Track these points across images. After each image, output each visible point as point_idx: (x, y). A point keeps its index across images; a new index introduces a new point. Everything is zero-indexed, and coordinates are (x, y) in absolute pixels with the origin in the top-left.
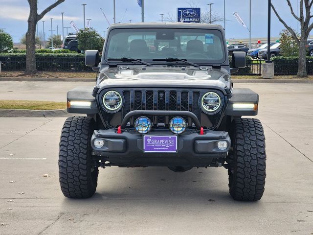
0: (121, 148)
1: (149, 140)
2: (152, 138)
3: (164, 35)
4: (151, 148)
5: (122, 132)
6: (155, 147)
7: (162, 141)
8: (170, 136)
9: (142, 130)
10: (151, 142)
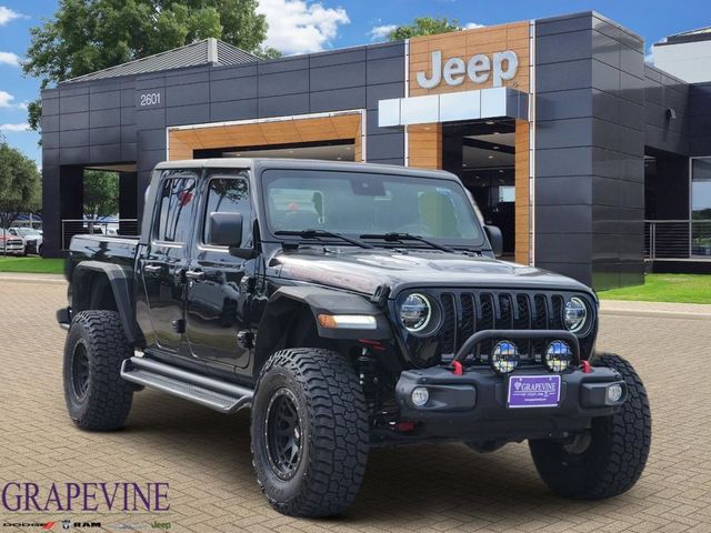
0: (470, 402)
1: (518, 385)
2: (524, 381)
3: (365, 185)
4: (519, 400)
5: (464, 372)
6: (527, 397)
7: (538, 385)
8: (550, 377)
9: (505, 366)
10: (520, 389)
